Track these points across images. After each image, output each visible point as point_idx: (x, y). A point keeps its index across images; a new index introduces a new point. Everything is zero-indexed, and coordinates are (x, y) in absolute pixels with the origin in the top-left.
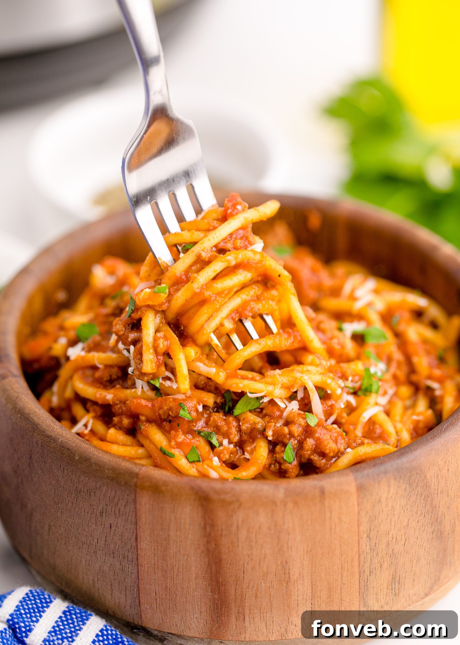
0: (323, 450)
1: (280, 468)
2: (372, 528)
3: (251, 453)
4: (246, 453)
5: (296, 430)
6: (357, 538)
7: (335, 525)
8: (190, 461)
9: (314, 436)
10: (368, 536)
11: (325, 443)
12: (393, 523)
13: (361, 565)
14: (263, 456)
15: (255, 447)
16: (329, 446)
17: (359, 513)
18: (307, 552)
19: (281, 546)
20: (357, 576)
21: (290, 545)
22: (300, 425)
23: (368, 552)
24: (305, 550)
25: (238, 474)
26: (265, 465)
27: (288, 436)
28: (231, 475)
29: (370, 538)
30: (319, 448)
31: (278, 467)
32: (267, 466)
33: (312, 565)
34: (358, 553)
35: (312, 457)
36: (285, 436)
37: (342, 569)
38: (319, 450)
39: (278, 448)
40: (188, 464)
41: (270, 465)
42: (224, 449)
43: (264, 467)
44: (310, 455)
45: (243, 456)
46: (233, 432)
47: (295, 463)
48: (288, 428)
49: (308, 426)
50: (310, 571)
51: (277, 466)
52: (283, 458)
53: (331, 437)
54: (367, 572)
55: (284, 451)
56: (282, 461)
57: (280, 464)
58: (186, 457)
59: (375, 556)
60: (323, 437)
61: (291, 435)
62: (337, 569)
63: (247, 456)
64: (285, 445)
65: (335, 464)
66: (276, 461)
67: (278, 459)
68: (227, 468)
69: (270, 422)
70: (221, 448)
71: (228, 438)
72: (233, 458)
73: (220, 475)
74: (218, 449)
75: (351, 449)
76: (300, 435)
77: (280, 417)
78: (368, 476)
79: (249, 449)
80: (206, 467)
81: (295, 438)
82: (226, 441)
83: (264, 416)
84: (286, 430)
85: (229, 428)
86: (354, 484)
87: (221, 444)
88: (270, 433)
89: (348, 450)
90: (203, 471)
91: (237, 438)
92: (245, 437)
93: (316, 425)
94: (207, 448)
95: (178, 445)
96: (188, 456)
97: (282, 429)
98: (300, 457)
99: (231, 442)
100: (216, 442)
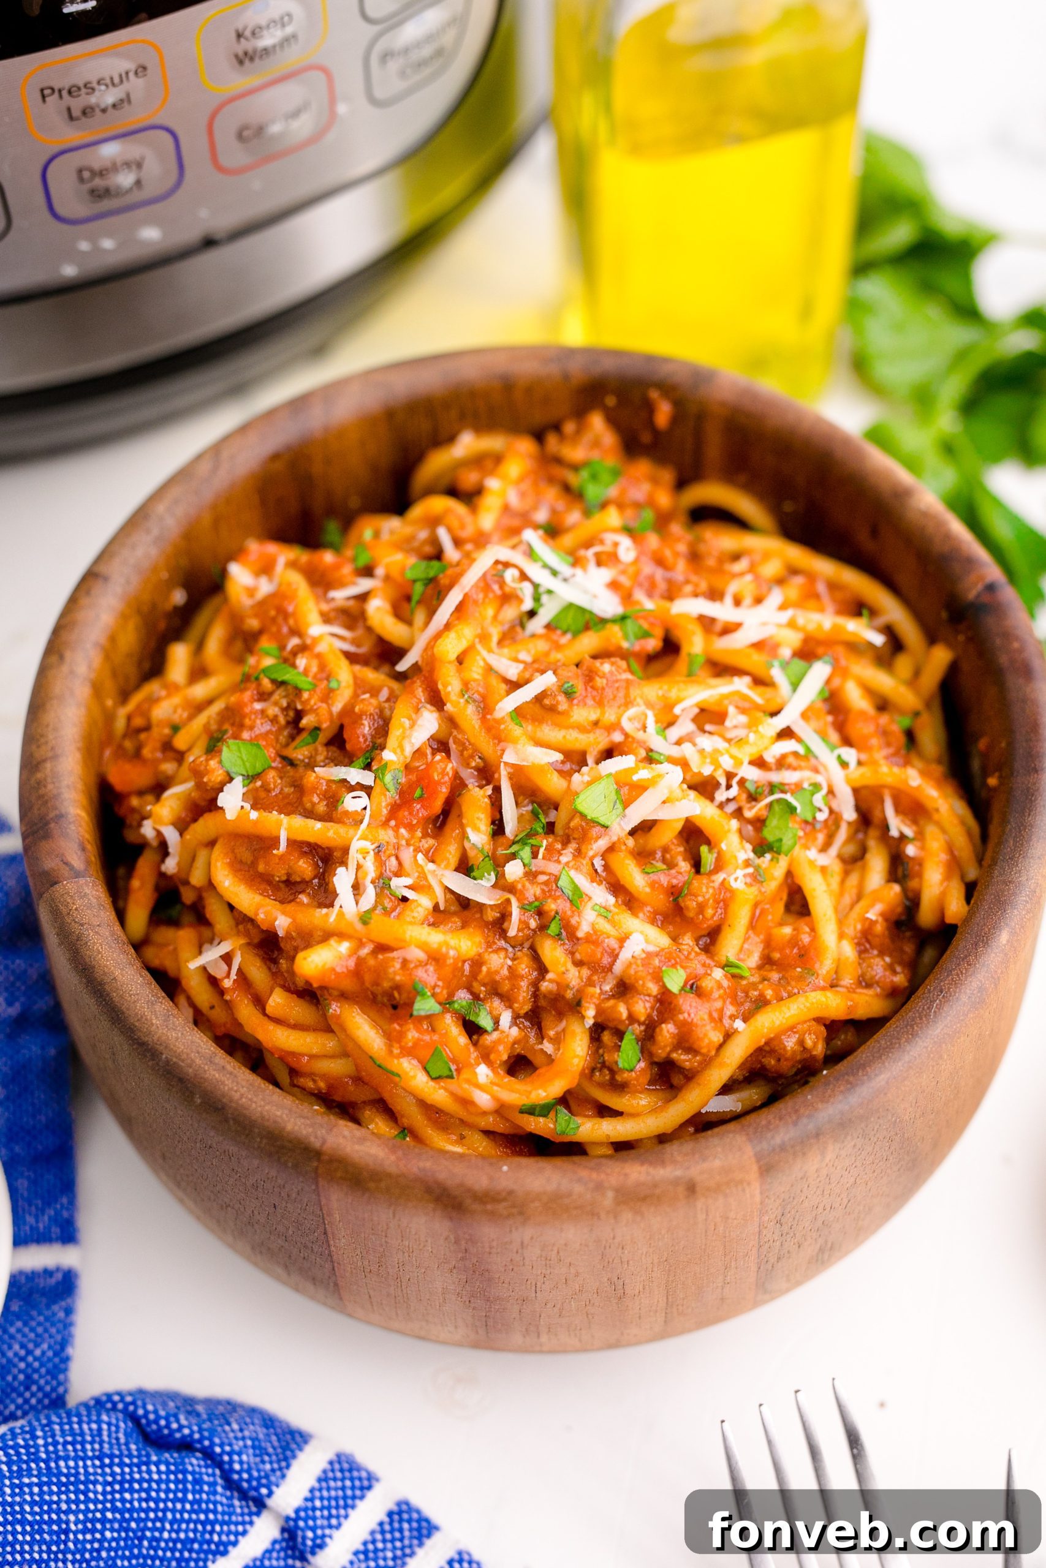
0: (695, 1046)
1: (613, 1078)
3: (557, 1041)
4: (545, 1041)
5: (642, 1007)
6: (757, 1229)
7: (715, 1224)
8: (433, 1076)
9: (675, 1019)
10: (779, 1222)
11: (699, 1032)
14: (577, 1056)
15: (564, 1030)
16: (706, 1041)
19: (609, 1261)
21: (625, 1259)
22: (649, 995)
25: (530, 1093)
26: (583, 1070)
27: (627, 1022)
28: (517, 1095)
29: (781, 1224)
30: (687, 1041)
31: (607, 1078)
32: (587, 1071)
35: (674, 1055)
36: (623, 1021)
38: (687, 1045)
39: (606, 1037)
40: (432, 1084)
41: (593, 1070)
42: (499, 1041)
43: (582, 1074)
44: (669, 1054)
45: (540, 1046)
46: (521, 998)
47: (642, 1064)
48: (626, 1003)
49: (666, 992)
51: (606, 1075)
52: (616, 1063)
53: (710, 1015)
55: (618, 1048)
56: (615, 1068)
57: (613, 1072)
58: (425, 1069)
60: (695, 1020)
61: (632, 1019)
63: (548, 1047)
64: (620, 1034)
65: (719, 1060)
66: (604, 1065)
67: (607, 1063)
68: (508, 1079)
69: (590, 983)
70: (495, 1035)
71: (510, 1007)
72: (518, 1049)
73: (495, 1098)
74: (488, 1040)
75: (745, 1020)
76: (649, 1016)
77: (609, 969)
78: (783, 1148)
79: (552, 1033)
80: (466, 1086)
81: (640, 1024)
82: (506, 1018)
83: (578, 964)
84: (623, 1010)
85: (514, 987)
86: (755, 1168)
87: (496, 1022)
88: (590, 1013)
89: (739, 1024)
90: (460, 1092)
91: (527, 1007)
92: (542, 1003)
93: (683, 988)
94: (463, 1040)
95: (408, 1052)
96: (428, 1067)
97: (614, 1007)
98: (651, 1054)
99: (516, 1017)
100: (485, 1021)
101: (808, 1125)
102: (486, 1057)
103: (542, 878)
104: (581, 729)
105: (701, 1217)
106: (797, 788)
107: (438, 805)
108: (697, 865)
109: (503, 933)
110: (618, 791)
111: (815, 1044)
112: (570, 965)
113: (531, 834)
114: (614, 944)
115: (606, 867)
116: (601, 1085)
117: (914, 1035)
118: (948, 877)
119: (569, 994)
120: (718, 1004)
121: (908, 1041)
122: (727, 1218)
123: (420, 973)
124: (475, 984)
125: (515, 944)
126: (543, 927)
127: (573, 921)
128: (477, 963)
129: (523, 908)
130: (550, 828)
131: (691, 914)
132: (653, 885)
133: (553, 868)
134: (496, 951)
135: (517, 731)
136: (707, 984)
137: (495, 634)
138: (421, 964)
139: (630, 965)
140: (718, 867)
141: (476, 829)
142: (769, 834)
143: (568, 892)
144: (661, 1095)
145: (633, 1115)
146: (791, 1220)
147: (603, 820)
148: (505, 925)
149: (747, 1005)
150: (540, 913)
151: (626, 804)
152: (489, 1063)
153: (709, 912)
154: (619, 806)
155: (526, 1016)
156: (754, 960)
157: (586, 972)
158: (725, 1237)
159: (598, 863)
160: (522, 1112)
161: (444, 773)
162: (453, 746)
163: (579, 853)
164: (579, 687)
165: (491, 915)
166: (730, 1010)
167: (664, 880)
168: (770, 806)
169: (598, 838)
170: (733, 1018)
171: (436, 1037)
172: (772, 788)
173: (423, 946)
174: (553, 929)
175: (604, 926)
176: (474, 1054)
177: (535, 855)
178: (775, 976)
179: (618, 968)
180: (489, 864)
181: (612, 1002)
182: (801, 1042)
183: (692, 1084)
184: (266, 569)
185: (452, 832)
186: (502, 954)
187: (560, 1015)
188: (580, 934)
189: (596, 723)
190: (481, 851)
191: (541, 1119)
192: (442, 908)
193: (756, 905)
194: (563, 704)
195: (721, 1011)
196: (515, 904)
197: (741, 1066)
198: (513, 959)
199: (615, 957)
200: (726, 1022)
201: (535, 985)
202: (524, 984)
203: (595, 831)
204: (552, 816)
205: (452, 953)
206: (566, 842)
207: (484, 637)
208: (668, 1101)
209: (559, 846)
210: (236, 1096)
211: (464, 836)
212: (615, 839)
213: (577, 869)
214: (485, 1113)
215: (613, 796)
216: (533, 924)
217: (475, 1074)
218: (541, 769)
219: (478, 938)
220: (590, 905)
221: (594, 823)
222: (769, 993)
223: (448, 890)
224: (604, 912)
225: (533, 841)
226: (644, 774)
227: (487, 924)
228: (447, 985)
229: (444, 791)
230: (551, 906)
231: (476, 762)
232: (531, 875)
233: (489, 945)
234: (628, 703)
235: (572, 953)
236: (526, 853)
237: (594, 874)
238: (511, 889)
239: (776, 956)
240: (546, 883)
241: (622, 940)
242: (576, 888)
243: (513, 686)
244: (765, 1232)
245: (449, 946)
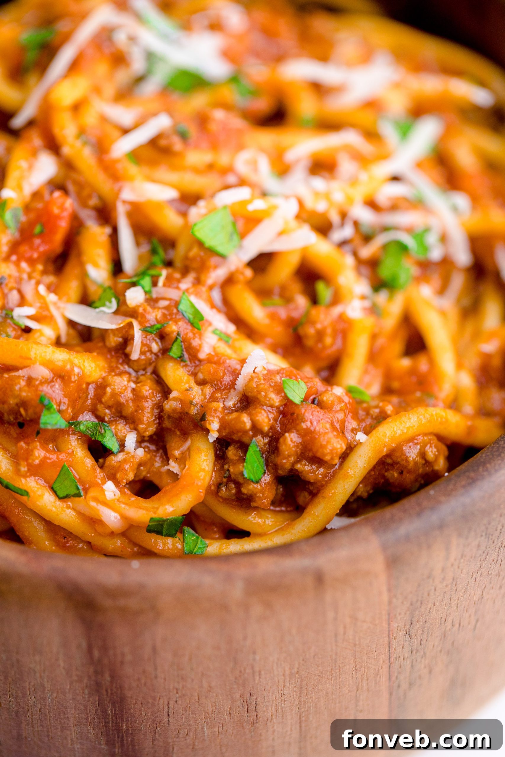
0: (319, 455)
1: (239, 491)
2: (415, 620)
3: (182, 460)
4: (171, 462)
5: (265, 418)
6: (386, 639)
7: (345, 627)
8: (61, 496)
9: (298, 428)
10: (408, 633)
11: (323, 440)
12: (454, 603)
13: (394, 678)
14: (204, 470)
15: (189, 449)
16: (330, 447)
17: (390, 603)
18: (291, 674)
19: (241, 672)
20: (385, 695)
21: (257, 669)
22: (272, 406)
23: (406, 656)
24: (287, 672)
25: (157, 509)
26: (209, 486)
27: (251, 433)
28: (144, 512)
29: (410, 636)
30: (310, 450)
31: (234, 491)
32: (213, 488)
33: (300, 693)
34: (387, 662)
35: (298, 466)
36: (245, 432)
37: (357, 690)
38: (311, 454)
39: (232, 452)
40: (58, 503)
41: (219, 486)
42: (125, 461)
43: (208, 491)
44: (293, 464)
45: (166, 468)
46: (145, 419)
47: (267, 478)
48: (250, 415)
49: (288, 402)
50: (297, 702)
51: (232, 489)
52: (242, 474)
53: (332, 424)
54: (404, 685)
55: (243, 460)
56: (241, 480)
57: (238, 485)
58: (52, 489)
59: (419, 660)
60: (317, 429)
61: (256, 429)
62: (347, 691)
63: (174, 466)
64: (244, 447)
65: (342, 472)
66: (230, 479)
67: (233, 476)
68: (134, 498)
69: (213, 399)
70: (121, 457)
71: (136, 429)
72: (144, 472)
73: (124, 517)
74: (114, 460)
75: (367, 433)
76: (272, 428)
77: (232, 385)
78: (407, 538)
79: (177, 453)
80: (93, 504)
81: (264, 435)
82: (131, 440)
83: (201, 383)
84: (246, 420)
85: (139, 408)
86: (382, 559)
87: (122, 446)
88: (214, 426)
89: (361, 437)
90: (87, 512)
91: (151, 430)
92: (167, 424)
93: (305, 399)
94: (89, 461)
95: (34, 472)
96: (56, 486)
97: (238, 418)
98: (276, 467)
99: (140, 442)
100: (111, 443)
101: (434, 518)
102: (112, 477)
103: (163, 303)
104: (197, 171)
105: (330, 615)
106: (410, 230)
107: (59, 237)
108: (314, 300)
109: (127, 356)
110: (235, 223)
111: (436, 457)
112: (193, 383)
113: (152, 266)
114: (234, 364)
115: (226, 301)
116: (226, 501)
119: (194, 411)
120: (340, 416)
122: (356, 619)
123: (46, 389)
124: (100, 407)
126: (165, 351)
127: (195, 343)
128: (101, 387)
129: (145, 331)
130: (169, 264)
131: (310, 343)
132: (273, 316)
133: (173, 294)
134: (121, 374)
135: (133, 169)
136: (327, 398)
137: (109, 90)
138: (49, 382)
139: (252, 379)
140: (336, 300)
141: (96, 265)
142: (385, 272)
143: (189, 315)
144: (287, 516)
145: (260, 535)
146: (420, 632)
147: (221, 249)
148: (128, 350)
149: (369, 421)
150: (162, 336)
151: (243, 235)
152: (117, 483)
153: (328, 340)
154: (236, 238)
155: (152, 439)
156: (375, 389)
157: (208, 390)
158: (355, 645)
159: (216, 295)
160: (150, 530)
161: (62, 208)
162: (71, 187)
163: (198, 282)
164: (192, 131)
165: (114, 340)
166: (352, 424)
167: (283, 313)
168: (385, 247)
169: (216, 267)
170: (354, 431)
171: (63, 456)
172: (385, 229)
173: (47, 364)
174: (175, 352)
175: (224, 349)
176: (100, 474)
177: (155, 284)
178: (395, 399)
179: (241, 382)
180: (110, 293)
181: (235, 415)
182: (423, 455)
183: (317, 500)
185: (71, 269)
186: (125, 378)
187: (185, 434)
188: (202, 355)
189: (211, 167)
190: (100, 286)
191: (170, 540)
192: (63, 339)
193: (374, 337)
194: (177, 145)
195: (343, 423)
196: (136, 324)
197: (365, 480)
198: (136, 382)
199: (236, 374)
200: (349, 436)
201: (160, 407)
202: (148, 405)
203: (214, 261)
204: (172, 254)
205: (76, 370)
206: (185, 271)
207: (97, 90)
208: (294, 520)
209: (177, 275)
211: (84, 275)
212: (233, 268)
213: (198, 294)
214: (112, 534)
215: (230, 228)
216: (155, 347)
217: (103, 491)
218: (159, 205)
219: (102, 363)
220: (210, 329)
221: (211, 252)
222: (389, 409)
223: (71, 324)
224: (224, 338)
225: (153, 272)
226: (258, 205)
227: (110, 350)
228: (73, 403)
229: (64, 225)
230: (173, 328)
231: (94, 202)
232: (152, 301)
233: (112, 370)
234: (240, 147)
235: (194, 375)
236: (146, 281)
237: (213, 306)
238: (133, 313)
239: (396, 385)
240: (167, 308)
241: (243, 362)
242: (197, 313)
243: (125, 131)
244: (394, 644)
245: (73, 365)
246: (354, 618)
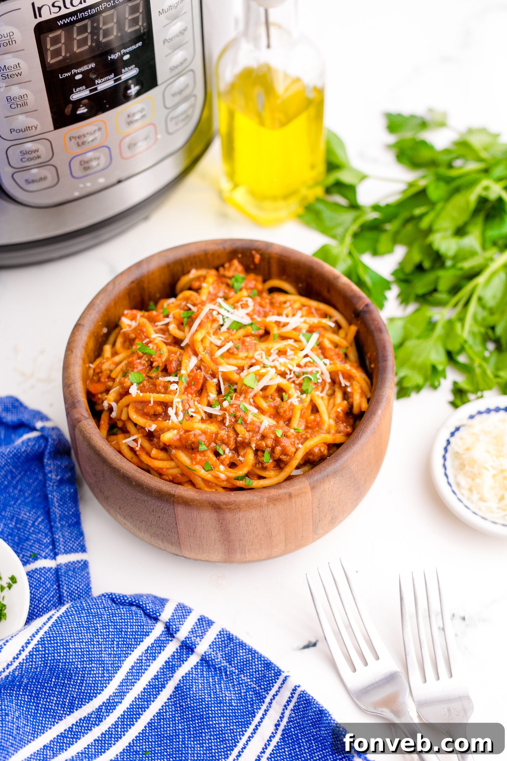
0: (287, 453)
1: (262, 466)
2: (320, 503)
3: (244, 456)
5: (270, 442)
6: (311, 509)
7: (298, 508)
8: (206, 470)
9: (280, 445)
11: (288, 449)
12: (332, 497)
13: (314, 520)
14: (251, 460)
15: (246, 452)
16: (290, 452)
17: (312, 499)
19: (266, 523)
20: (311, 525)
21: (271, 522)
22: (272, 438)
23: (318, 513)
24: (281, 522)
25: (237, 473)
28: (233, 474)
29: (319, 507)
33: (285, 527)
34: (312, 516)
35: (281, 457)
36: (264, 447)
37: (303, 524)
38: (285, 453)
39: (259, 453)
40: (206, 473)
41: (256, 464)
42: (226, 458)
43: (253, 465)
44: (279, 456)
45: (239, 459)
46: (231, 444)
47: (271, 461)
48: (265, 442)
49: (276, 437)
50: (284, 530)
51: (260, 465)
52: (263, 460)
53: (291, 443)
55: (263, 456)
56: (263, 462)
57: (262, 464)
58: (204, 468)
59: (322, 513)
60: (286, 445)
61: (267, 446)
62: (300, 525)
63: (241, 458)
64: (263, 452)
65: (295, 457)
66: (259, 462)
68: (229, 469)
69: (253, 437)
70: (224, 456)
71: (228, 447)
72: (232, 460)
73: (226, 476)
74: (223, 457)
75: (302, 444)
76: (272, 445)
77: (258, 432)
78: (317, 481)
79: (242, 454)
80: (216, 472)
81: (269, 448)
82: (227, 450)
83: (248, 431)
84: (264, 444)
85: (229, 440)
86: (309, 487)
87: (224, 452)
88: (253, 446)
89: (300, 446)
90: (215, 475)
91: (234, 447)
92: (238, 445)
93: (282, 436)
94: (214, 458)
95: (198, 463)
97: (261, 443)
98: (274, 457)
99: (231, 450)
100: (221, 452)
101: (325, 473)
102: (222, 463)
103: (235, 406)
104: (242, 359)
105: (294, 505)
106: (311, 373)
107: (200, 386)
108: (282, 399)
109: (224, 424)
110: (256, 377)
111: (324, 450)
112: (246, 432)
113: (229, 393)
114: (258, 424)
115: (254, 402)
116: (259, 469)
117: (354, 444)
118: (361, 397)
119: (247, 441)
120: (293, 440)
121: (353, 446)
123: (200, 438)
124: (217, 441)
125: (228, 427)
126: (236, 421)
127: (246, 418)
128: (217, 434)
129: (229, 415)
130: (235, 390)
131: (282, 414)
132: (269, 406)
133: (238, 402)
134: (222, 430)
135: (222, 361)
136: (289, 434)
137: (212, 332)
138: (200, 435)
139: (265, 430)
140: (289, 398)
141: (212, 393)
142: (304, 388)
143: (243, 409)
144: (277, 471)
145: (270, 478)
146: (322, 506)
147: (252, 386)
148: (225, 421)
149: (302, 440)
150: (235, 416)
151: (259, 381)
152: (223, 465)
153: (288, 413)
154: (256, 382)
155: (233, 450)
156: (303, 427)
157: (251, 433)
158: (302, 513)
159: (251, 401)
160: (235, 479)
161: (201, 376)
162: (202, 368)
163: (245, 397)
164: (240, 346)
165: (220, 419)
166: (297, 442)
167: (273, 404)
168: (303, 379)
169: (251, 392)
170: (298, 444)
171: (206, 458)
172: (304, 373)
173: (200, 429)
174: (240, 421)
175: (255, 419)
176: (218, 462)
177: (232, 399)
178: (310, 431)
179: (261, 431)
180: (217, 403)
181: (260, 442)
182: (320, 450)
183: (287, 466)
184: (133, 318)
185: (204, 394)
186: (224, 431)
187: (244, 448)
188: (248, 422)
189: (246, 357)
190: (214, 400)
191: (241, 481)
192: (204, 418)
193: (302, 410)
194: (236, 352)
195: (294, 442)
196: (227, 414)
197: (302, 459)
198: (228, 432)
199: (259, 428)
200: (296, 445)
201: (236, 439)
202: (232, 439)
203: (250, 390)
204: (235, 387)
205: (209, 431)
206: (241, 395)
207: (208, 333)
208: (280, 472)
209: (239, 396)
210: (146, 481)
211: (208, 396)
212: (256, 392)
213: (245, 402)
214: (223, 481)
215: (254, 379)
216: (233, 420)
217: (219, 468)
218: (231, 372)
219: (216, 426)
220: (250, 413)
221: (249, 388)
222: (309, 436)
223: (205, 412)
224: (255, 415)
225: (230, 395)
226: (263, 371)
227: (219, 422)
228: (208, 441)
229: (201, 381)
230: (238, 414)
231: (210, 372)
232: (231, 405)
233: (220, 428)
234: (256, 350)
235: (246, 428)
236: (229, 398)
237: (251, 404)
238: (225, 410)
239: (310, 425)
240: (236, 407)
241: (261, 423)
242: (246, 408)
243: (220, 347)
244: (314, 511)
245: (208, 429)
246: (301, 505)
